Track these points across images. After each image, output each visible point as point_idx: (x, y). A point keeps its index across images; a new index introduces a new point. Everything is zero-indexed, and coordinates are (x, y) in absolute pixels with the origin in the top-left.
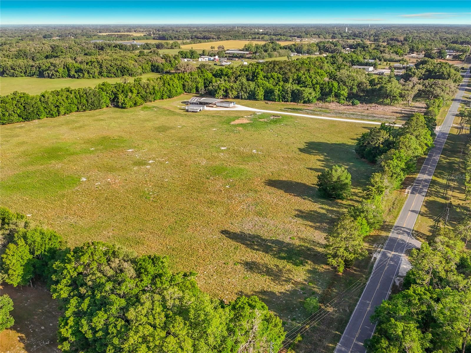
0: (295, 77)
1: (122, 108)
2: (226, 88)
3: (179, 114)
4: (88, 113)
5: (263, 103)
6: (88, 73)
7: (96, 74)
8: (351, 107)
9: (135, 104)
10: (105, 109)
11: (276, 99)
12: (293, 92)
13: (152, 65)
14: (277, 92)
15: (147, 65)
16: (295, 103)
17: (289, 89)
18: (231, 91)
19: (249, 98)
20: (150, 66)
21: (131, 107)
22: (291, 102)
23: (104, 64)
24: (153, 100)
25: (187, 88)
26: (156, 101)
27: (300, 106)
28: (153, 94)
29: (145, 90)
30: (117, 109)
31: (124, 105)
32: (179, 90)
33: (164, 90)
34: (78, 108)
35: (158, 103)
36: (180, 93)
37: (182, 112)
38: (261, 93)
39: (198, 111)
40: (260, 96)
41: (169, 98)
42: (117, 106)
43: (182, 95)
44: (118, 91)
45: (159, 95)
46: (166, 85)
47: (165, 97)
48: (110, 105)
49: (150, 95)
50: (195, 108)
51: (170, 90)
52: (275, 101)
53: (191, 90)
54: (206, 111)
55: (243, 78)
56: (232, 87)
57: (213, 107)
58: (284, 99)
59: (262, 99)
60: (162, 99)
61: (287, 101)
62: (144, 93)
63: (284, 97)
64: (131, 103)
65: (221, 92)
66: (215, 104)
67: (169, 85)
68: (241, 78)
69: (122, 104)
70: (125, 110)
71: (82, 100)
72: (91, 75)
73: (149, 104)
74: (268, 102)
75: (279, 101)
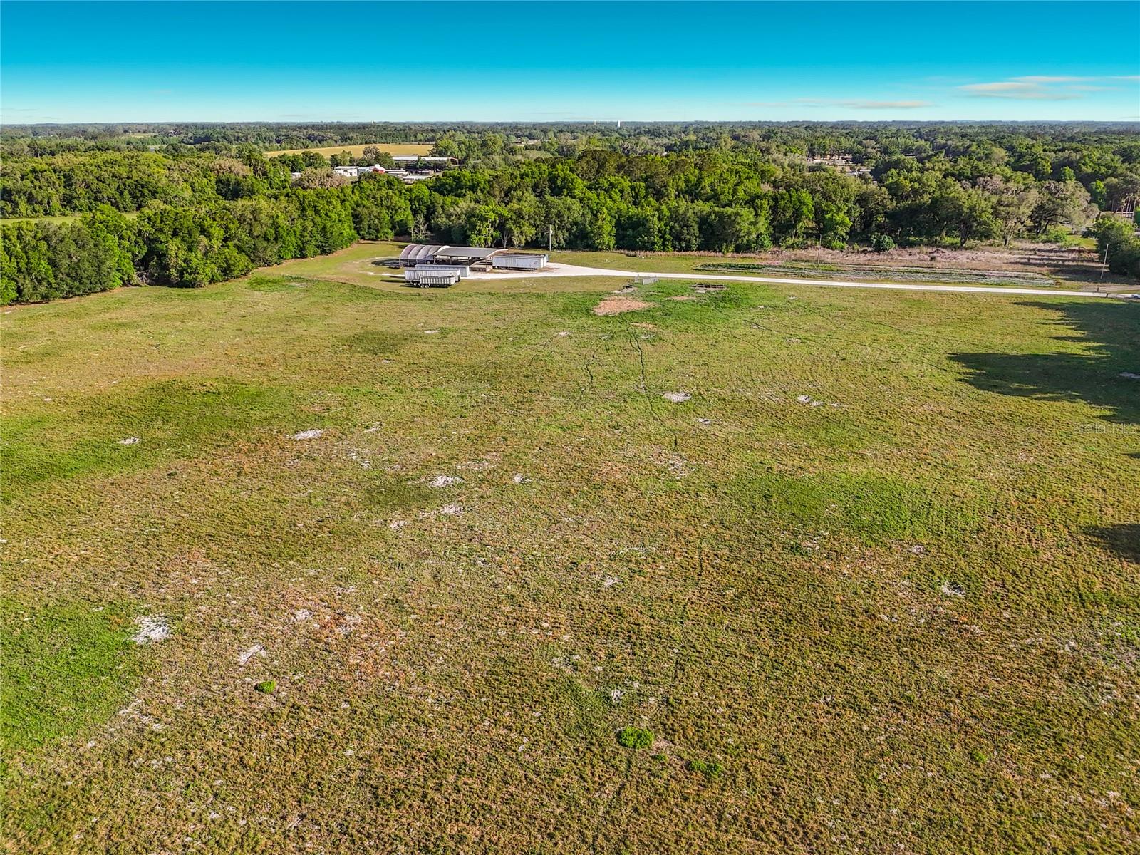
0: (682, 186)
1: (183, 284)
2: (501, 216)
3: (390, 295)
4: (58, 305)
5: (620, 255)
6: (31, 199)
7: (56, 203)
8: (875, 257)
9: (227, 272)
10: (118, 292)
11: (654, 243)
12: (703, 221)
13: (219, 181)
14: (655, 224)
15: (206, 180)
16: (713, 254)
17: (690, 213)
18: (516, 223)
19: (571, 245)
20: (213, 183)
21: (212, 281)
22: (699, 249)
23: (78, 176)
24: (275, 259)
25: (365, 224)
26: (284, 264)
27: (730, 257)
28: (276, 239)
29: (248, 227)
30: (164, 290)
31: (187, 277)
32: (347, 229)
33: (305, 229)
34: (19, 291)
35: (290, 267)
36: (350, 240)
37: (396, 288)
38: (607, 229)
39: (453, 281)
40: (607, 238)
41: (324, 252)
42: (162, 280)
43: (355, 245)
44: (161, 230)
45: (292, 242)
46: (310, 212)
47: (310, 248)
48: (136, 280)
49: (265, 244)
50: (435, 274)
51: (324, 228)
52: (653, 250)
53: (378, 231)
54: (472, 283)
55: (526, 194)
56: (519, 215)
57: (484, 271)
58: (678, 242)
59: (612, 245)
60: (304, 256)
61: (687, 249)
62: (245, 238)
63: (678, 237)
64: (212, 268)
65: (488, 231)
66: (490, 263)
67: (317, 212)
68: (519, 193)
69: (181, 274)
70: (197, 291)
71: (34, 261)
72: (37, 207)
73: (262, 272)
74: (632, 253)
75: (664, 247)
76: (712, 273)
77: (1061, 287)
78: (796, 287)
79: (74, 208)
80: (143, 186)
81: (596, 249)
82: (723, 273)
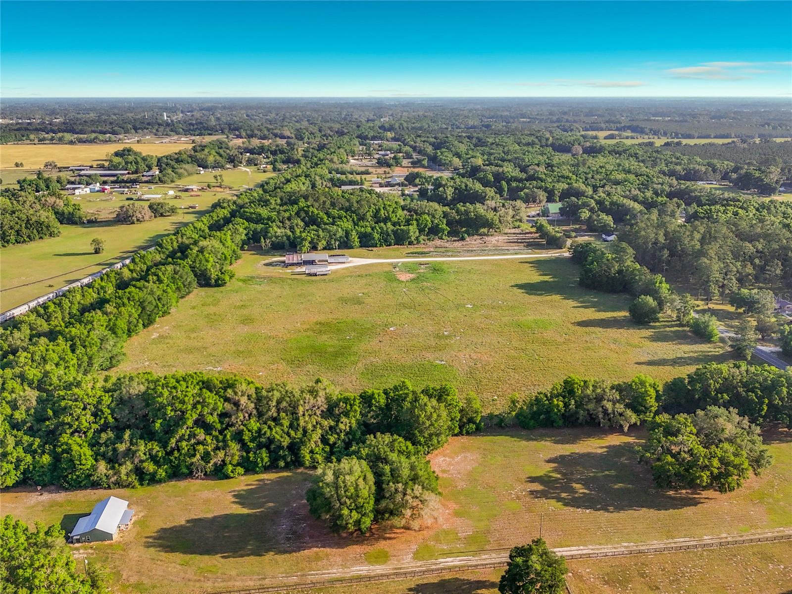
2: (311, 238)
5: (364, 251)
8: (464, 243)
11: (377, 244)
12: (395, 233)
14: (376, 236)
18: (318, 240)
22: (395, 245)
27: (412, 249)
28: (225, 259)
29: (215, 255)
31: (219, 282)
39: (330, 272)
40: (356, 243)
42: (208, 285)
49: (223, 262)
50: (320, 269)
51: (234, 250)
52: (376, 247)
55: (299, 222)
59: (359, 246)
61: (391, 245)
63: (386, 241)
64: (228, 277)
65: (307, 244)
68: (295, 221)
74: (370, 249)
75: (381, 245)
76: (414, 257)
77: (536, 253)
78: (452, 262)
79: (8, 242)
80: (41, 224)
81: (352, 248)
82: (419, 257)
